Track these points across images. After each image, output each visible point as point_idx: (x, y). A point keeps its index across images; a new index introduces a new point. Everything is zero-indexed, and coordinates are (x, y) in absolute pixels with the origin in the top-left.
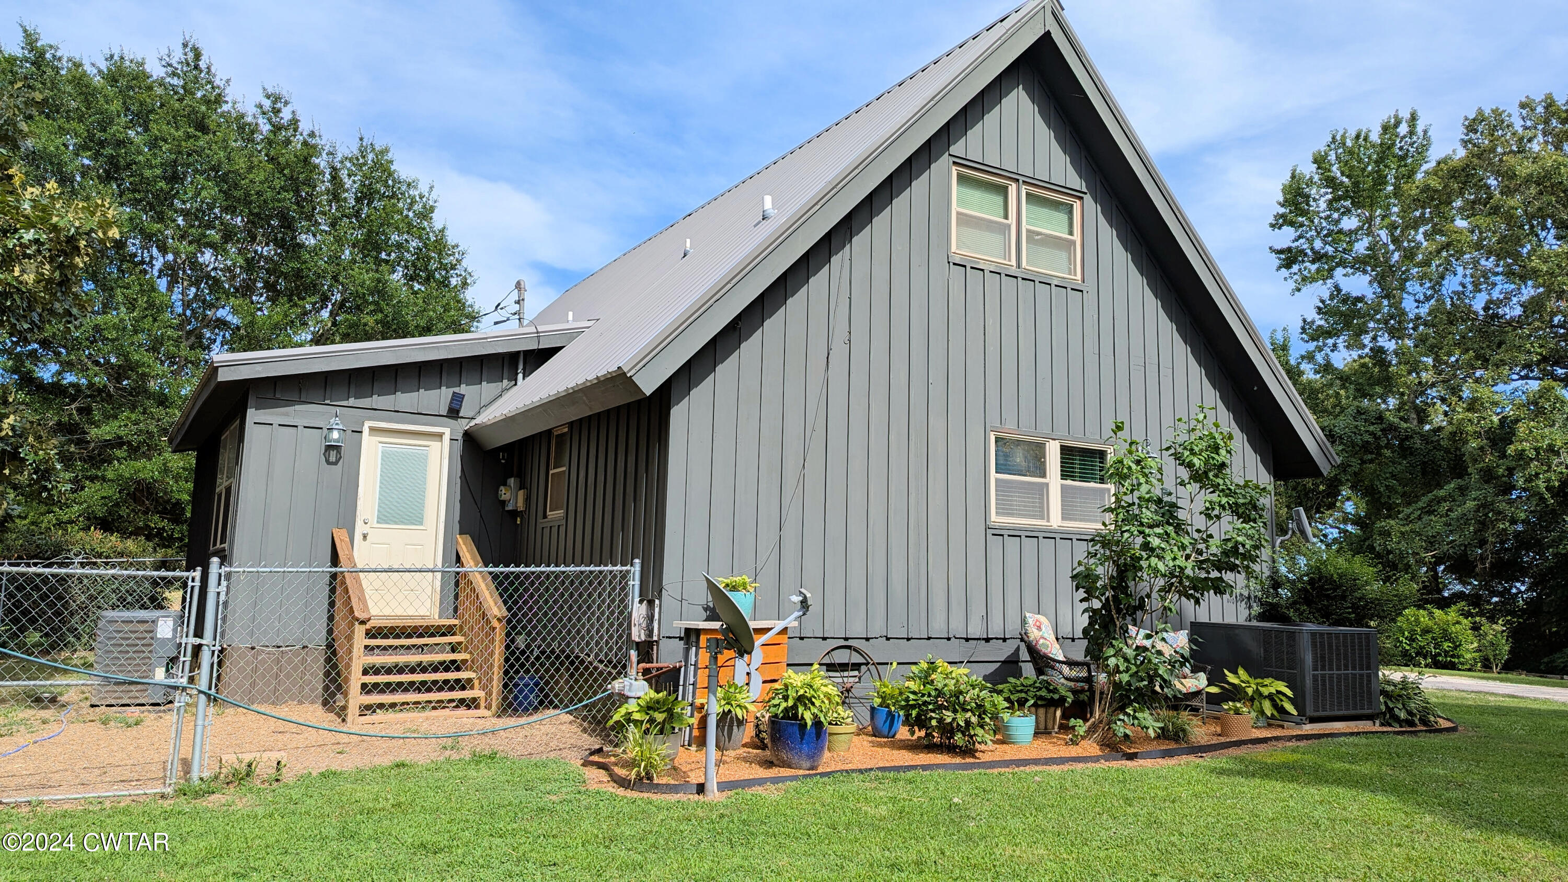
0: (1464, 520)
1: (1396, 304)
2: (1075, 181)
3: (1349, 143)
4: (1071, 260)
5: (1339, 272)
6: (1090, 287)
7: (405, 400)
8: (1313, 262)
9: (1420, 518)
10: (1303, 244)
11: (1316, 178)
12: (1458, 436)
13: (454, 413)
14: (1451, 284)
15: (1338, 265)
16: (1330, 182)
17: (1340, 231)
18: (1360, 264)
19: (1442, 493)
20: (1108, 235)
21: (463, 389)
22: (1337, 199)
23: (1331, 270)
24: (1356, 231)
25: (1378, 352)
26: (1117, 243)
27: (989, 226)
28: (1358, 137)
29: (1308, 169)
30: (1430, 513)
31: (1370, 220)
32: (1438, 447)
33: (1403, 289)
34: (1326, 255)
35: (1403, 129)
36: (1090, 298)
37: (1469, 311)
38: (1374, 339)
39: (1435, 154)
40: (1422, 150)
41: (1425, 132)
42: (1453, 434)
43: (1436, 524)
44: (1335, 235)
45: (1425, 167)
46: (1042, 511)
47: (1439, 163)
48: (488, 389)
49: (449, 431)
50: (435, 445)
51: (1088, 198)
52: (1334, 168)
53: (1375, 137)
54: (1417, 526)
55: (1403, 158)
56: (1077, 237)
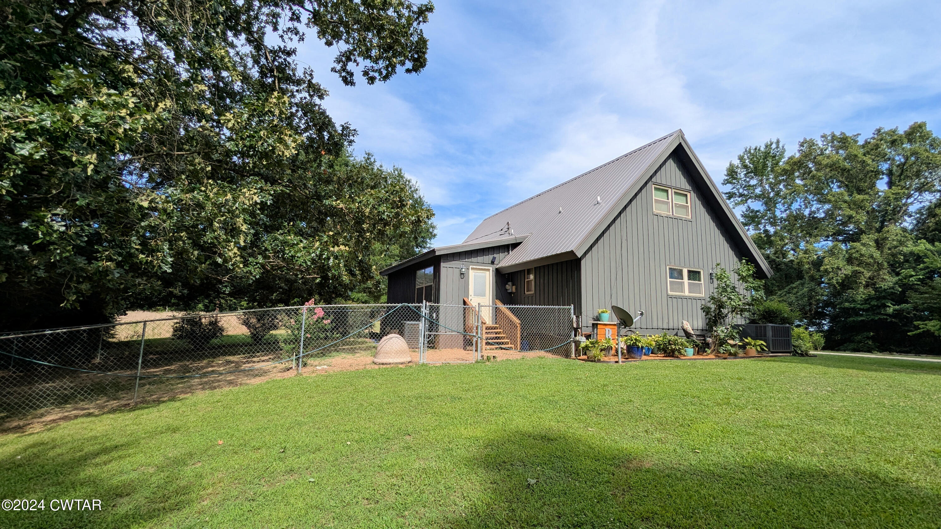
0: (803, 296)
1: (774, 213)
2: (688, 187)
3: (752, 151)
4: (687, 212)
5: (750, 201)
6: (694, 220)
7: (480, 259)
8: (739, 197)
9: (785, 295)
10: (735, 190)
11: (740, 165)
12: (800, 263)
13: (493, 263)
14: (795, 206)
15: (749, 198)
16: (745, 167)
17: (749, 186)
18: (757, 197)
19: (794, 285)
20: (698, 203)
21: (495, 255)
22: (748, 173)
23: (746, 200)
24: (756, 185)
25: (766, 231)
26: (701, 206)
27: (663, 202)
28: (756, 149)
29: (737, 162)
30: (789, 293)
31: (761, 180)
32: (791, 268)
33: (775, 207)
34: (744, 195)
35: (774, 146)
36: (694, 224)
37: (803, 217)
38: (765, 226)
39: (787, 155)
40: (782, 155)
41: (783, 147)
42: (799, 263)
43: (792, 298)
44: (748, 187)
45: (783, 160)
46: (682, 290)
47: (789, 158)
48: (502, 255)
49: (491, 268)
50: (488, 272)
51: (692, 192)
52: (747, 161)
53: (762, 149)
54: (785, 298)
55: (774, 157)
56: (689, 204)
